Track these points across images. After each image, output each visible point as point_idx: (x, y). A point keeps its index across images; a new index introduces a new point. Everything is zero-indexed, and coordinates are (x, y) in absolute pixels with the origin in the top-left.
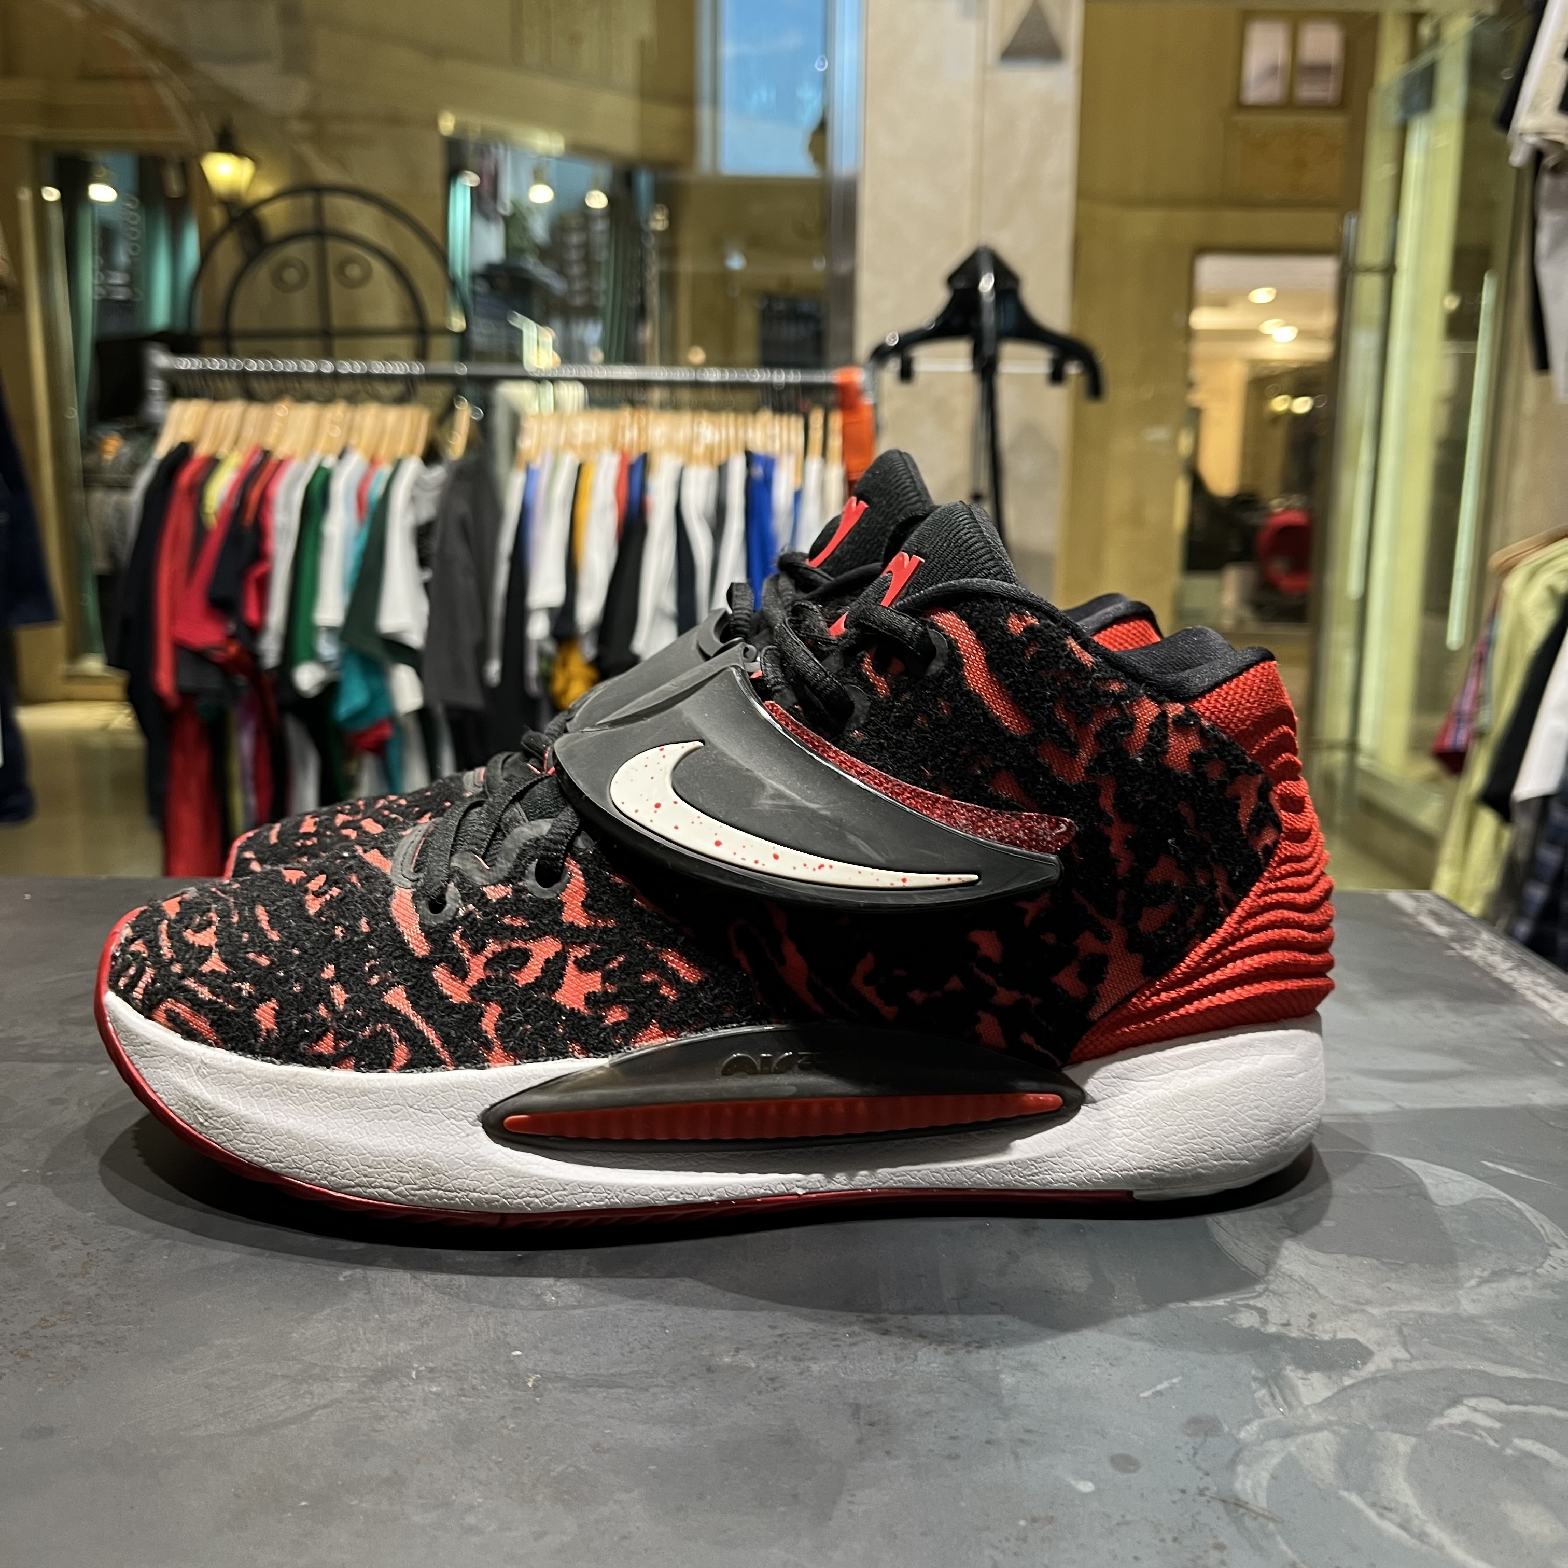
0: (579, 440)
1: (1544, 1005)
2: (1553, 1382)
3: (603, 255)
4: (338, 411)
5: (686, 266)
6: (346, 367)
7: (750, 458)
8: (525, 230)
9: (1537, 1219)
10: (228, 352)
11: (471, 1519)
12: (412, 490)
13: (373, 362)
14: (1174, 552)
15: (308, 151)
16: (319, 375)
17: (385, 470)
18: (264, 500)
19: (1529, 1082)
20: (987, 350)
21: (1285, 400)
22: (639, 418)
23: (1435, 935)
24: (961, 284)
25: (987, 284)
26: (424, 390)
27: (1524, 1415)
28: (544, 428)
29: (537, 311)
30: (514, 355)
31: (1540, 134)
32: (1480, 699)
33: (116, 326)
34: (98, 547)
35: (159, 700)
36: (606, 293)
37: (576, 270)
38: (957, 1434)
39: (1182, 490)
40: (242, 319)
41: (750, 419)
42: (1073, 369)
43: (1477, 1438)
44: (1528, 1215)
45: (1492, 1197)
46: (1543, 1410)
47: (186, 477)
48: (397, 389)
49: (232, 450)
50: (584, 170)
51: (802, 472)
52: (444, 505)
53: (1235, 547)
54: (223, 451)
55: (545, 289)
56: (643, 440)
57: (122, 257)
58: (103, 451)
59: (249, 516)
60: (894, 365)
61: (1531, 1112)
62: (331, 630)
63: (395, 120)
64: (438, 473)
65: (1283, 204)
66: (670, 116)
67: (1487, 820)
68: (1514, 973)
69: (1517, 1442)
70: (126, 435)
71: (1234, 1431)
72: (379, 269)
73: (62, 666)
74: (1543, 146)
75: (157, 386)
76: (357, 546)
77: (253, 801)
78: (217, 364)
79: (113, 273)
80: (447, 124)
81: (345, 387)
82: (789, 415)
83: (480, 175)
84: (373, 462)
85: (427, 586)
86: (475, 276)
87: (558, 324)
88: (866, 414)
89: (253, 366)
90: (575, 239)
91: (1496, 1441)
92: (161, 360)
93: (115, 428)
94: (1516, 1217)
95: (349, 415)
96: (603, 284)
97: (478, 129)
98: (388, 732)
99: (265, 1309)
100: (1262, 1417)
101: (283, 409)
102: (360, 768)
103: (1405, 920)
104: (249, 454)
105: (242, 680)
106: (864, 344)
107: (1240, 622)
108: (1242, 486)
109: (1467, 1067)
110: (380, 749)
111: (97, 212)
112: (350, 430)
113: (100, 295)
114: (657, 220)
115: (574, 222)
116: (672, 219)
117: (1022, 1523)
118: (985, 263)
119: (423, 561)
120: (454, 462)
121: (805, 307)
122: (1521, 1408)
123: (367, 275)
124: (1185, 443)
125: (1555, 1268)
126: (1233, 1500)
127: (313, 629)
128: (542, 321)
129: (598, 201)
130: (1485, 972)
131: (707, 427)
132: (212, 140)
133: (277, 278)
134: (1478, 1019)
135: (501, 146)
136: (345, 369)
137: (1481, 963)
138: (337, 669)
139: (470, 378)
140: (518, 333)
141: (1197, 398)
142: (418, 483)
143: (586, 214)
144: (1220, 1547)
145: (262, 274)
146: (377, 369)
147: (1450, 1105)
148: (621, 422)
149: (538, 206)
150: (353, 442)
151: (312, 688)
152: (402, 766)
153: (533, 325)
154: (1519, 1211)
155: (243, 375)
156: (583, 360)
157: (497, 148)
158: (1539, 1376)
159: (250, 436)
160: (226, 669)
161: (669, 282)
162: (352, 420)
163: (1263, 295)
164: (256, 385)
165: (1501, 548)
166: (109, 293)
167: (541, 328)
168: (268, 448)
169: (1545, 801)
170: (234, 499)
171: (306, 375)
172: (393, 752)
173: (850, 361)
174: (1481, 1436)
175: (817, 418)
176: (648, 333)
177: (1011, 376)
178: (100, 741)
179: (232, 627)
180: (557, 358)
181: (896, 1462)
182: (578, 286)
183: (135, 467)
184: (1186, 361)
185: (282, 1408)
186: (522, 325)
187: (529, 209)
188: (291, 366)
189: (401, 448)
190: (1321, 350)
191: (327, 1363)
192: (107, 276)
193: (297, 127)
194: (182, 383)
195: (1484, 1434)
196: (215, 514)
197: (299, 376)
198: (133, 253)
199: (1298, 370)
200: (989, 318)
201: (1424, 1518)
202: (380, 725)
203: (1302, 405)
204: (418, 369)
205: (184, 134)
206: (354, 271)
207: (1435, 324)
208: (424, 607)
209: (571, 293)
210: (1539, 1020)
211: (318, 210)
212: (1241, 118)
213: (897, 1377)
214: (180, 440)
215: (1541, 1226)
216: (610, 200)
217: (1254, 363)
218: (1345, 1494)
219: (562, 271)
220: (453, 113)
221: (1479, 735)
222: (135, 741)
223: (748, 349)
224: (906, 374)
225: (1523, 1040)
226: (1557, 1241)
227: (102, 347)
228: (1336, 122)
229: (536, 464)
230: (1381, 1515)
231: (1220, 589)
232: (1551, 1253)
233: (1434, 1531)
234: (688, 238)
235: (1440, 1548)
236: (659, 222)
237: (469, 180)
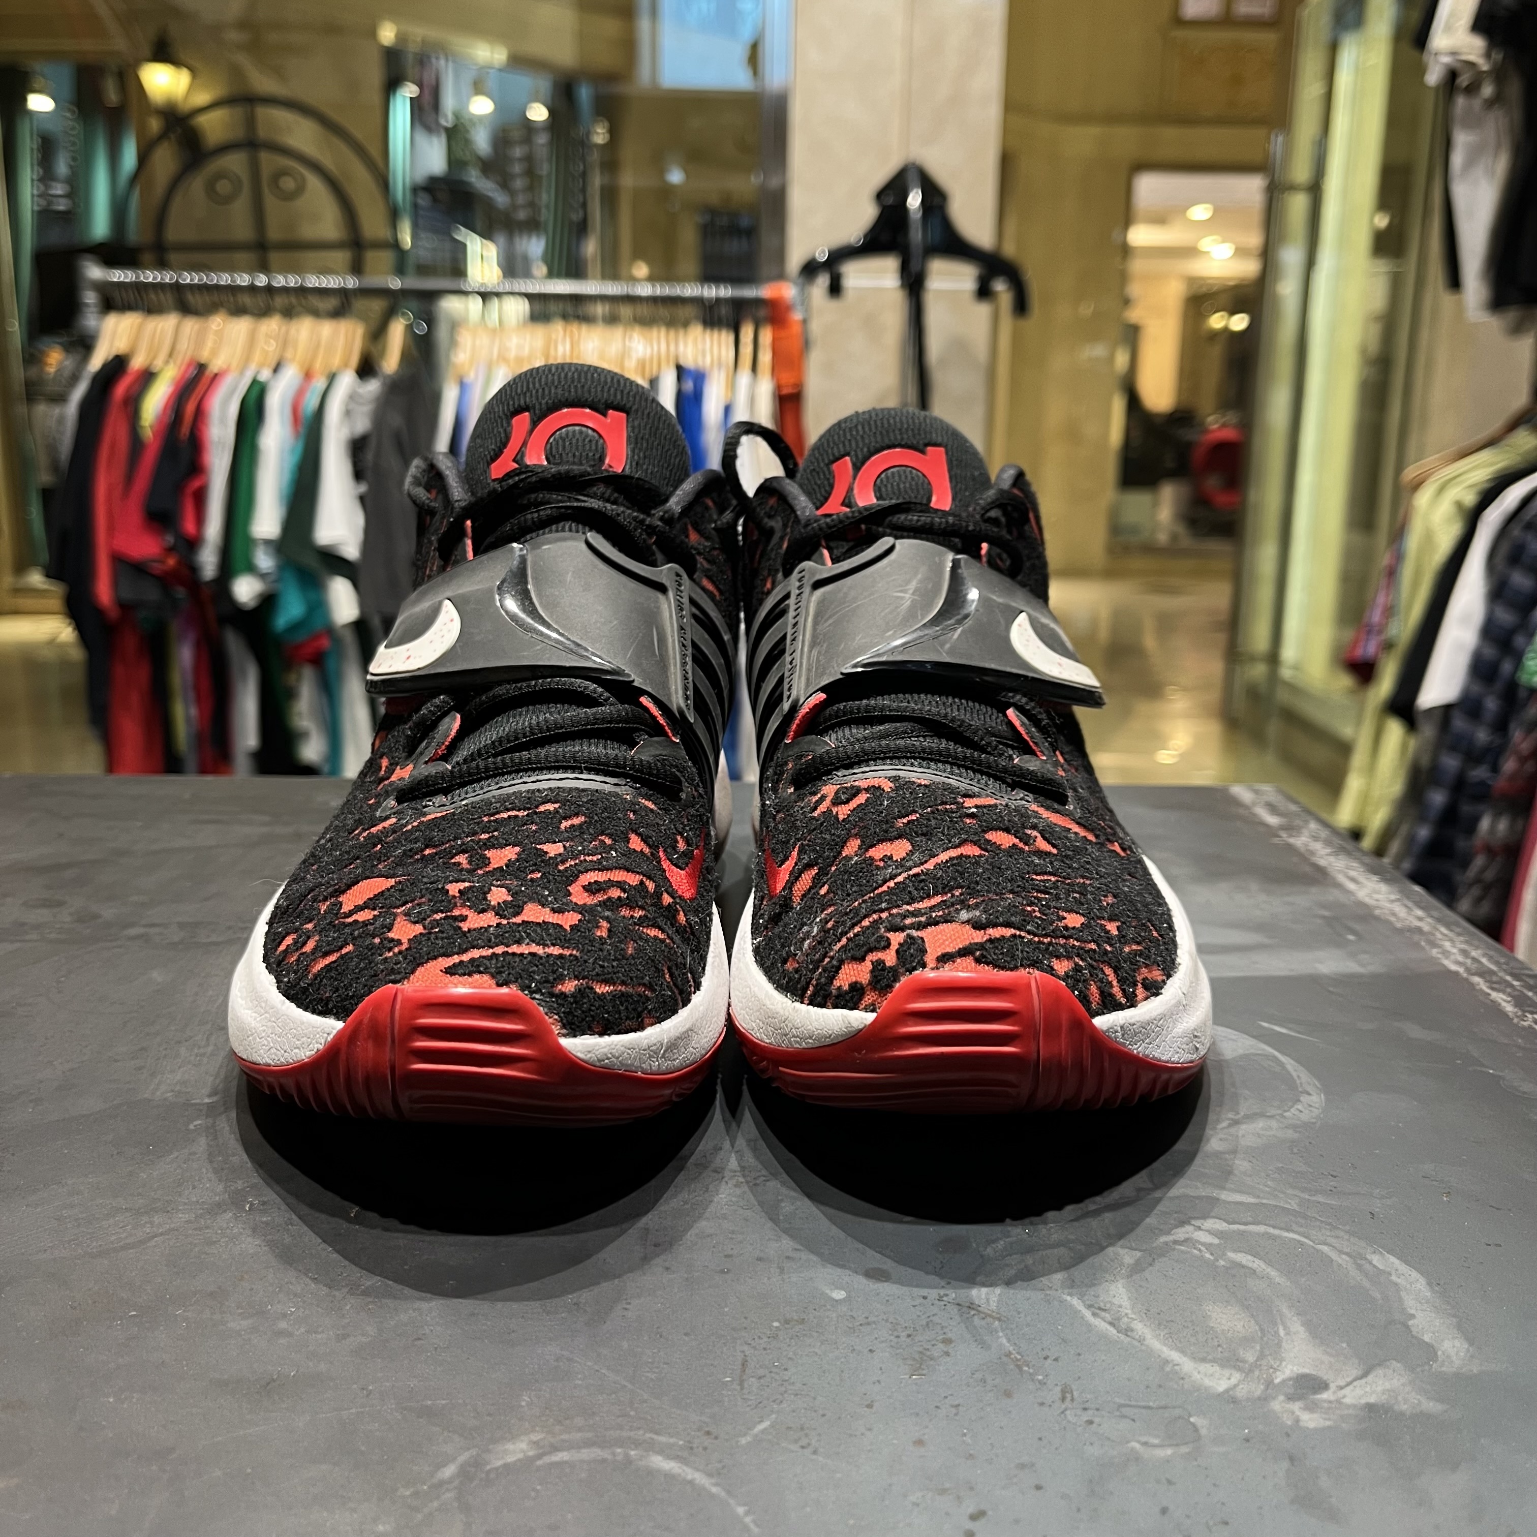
0: (512, 354)
1: (1351, 886)
2: (1276, 1206)
3: (545, 169)
4: (273, 325)
5: (628, 180)
6: (280, 281)
7: (681, 372)
8: (467, 142)
9: (1295, 1070)
10: (162, 264)
11: (283, 1325)
12: (347, 405)
13: (309, 276)
14: (1110, 468)
15: (243, 60)
16: (252, 288)
17: (319, 384)
18: (200, 414)
19: (1321, 954)
20: (914, 267)
21: (1222, 316)
22: (572, 332)
23: (1266, 825)
24: (890, 200)
25: (914, 200)
26: (360, 304)
27: (1242, 1233)
28: (478, 342)
29: (479, 225)
30: (458, 270)
31: (1453, 54)
32: (1390, 611)
33: (56, 237)
34: (43, 460)
35: (99, 612)
36: (547, 207)
37: (519, 183)
38: (730, 1253)
39: (1118, 407)
40: (174, 232)
41: (681, 332)
42: (1000, 286)
43: (1195, 1252)
44: (1289, 1067)
45: (1259, 1052)
46: (1261, 1229)
47: (120, 390)
48: (332, 303)
49: (167, 362)
50: (525, 82)
51: (732, 385)
52: (379, 418)
53: (1169, 463)
54: (158, 363)
55: (488, 203)
56: (575, 354)
57: (62, 167)
58: (46, 364)
59: (185, 430)
60: (823, 281)
61: (1315, 980)
62: (267, 542)
63: (332, 29)
64: (373, 387)
65: (1220, 121)
66: (610, 27)
67: (1395, 730)
68: (1332, 859)
69: (1231, 1255)
70: (68, 348)
71: (981, 1249)
72: (314, 183)
73: (8, 580)
74: (1458, 66)
75: (90, 298)
76: (292, 461)
77: (194, 711)
78: (150, 276)
79: (54, 184)
80: (387, 34)
81: (279, 301)
82: (720, 330)
83: (420, 85)
84: (308, 376)
85: (362, 499)
86: (416, 189)
87: (502, 239)
88: (796, 329)
89: (188, 278)
90: (518, 152)
91: (1212, 1254)
92: (95, 272)
93: (58, 340)
94: (1278, 1069)
95: (284, 329)
96: (546, 197)
97: (419, 39)
98: (326, 643)
99: (118, 1153)
100: (1009, 1237)
101: (217, 322)
102: (299, 679)
103: (1241, 811)
104: (183, 368)
105: (181, 592)
106: (795, 258)
107: (1174, 537)
108: (1179, 402)
109: (1266, 941)
110: (318, 660)
111: (35, 124)
112: (285, 343)
113: (39, 205)
114: (598, 134)
115: (516, 135)
116: (613, 132)
117: (776, 1324)
118: (913, 178)
119: (358, 474)
120: (389, 376)
121: (745, 222)
122: (1242, 1227)
123: (301, 189)
124: (1122, 360)
125: (1301, 1112)
126: (967, 1304)
127: (250, 542)
128: (486, 234)
129: (538, 113)
130: (1304, 857)
131: (639, 342)
132: (147, 51)
133: (210, 188)
134: (1290, 899)
135: (442, 57)
136: (279, 283)
137: (1303, 850)
138: (275, 581)
139: (404, 293)
140: (461, 248)
141: (1134, 315)
142: (352, 397)
143: (529, 126)
144: (947, 1341)
145: (197, 184)
146: (311, 283)
147: (1241, 974)
148: (554, 336)
149: (481, 118)
150: (289, 355)
151: (251, 600)
152: (340, 676)
153: (477, 238)
154: (1282, 1065)
155: (177, 288)
156: (527, 274)
157: (437, 58)
158: (1264, 1201)
159: (185, 349)
160: (165, 581)
161: (610, 196)
162: (287, 333)
163: (1200, 212)
164: (190, 298)
165: (1416, 461)
166: (50, 203)
167: (484, 241)
168: (202, 362)
169: (1447, 709)
170: (169, 412)
171: (240, 288)
172: (331, 664)
173: (781, 276)
174: (1200, 1250)
175: (747, 333)
176: (591, 248)
177: (940, 292)
178: (49, 654)
179: (170, 539)
180: (500, 273)
181: (672, 1276)
182: (521, 199)
183: (74, 379)
184: (1123, 278)
185: (123, 1236)
186: (466, 239)
187: (471, 120)
188: (225, 279)
189: (336, 362)
190: (1249, 268)
191: (170, 1198)
192: (47, 187)
193: (234, 36)
194: (116, 295)
195: (1203, 1248)
196: (151, 427)
197: (234, 289)
198: (72, 163)
199: (1236, 287)
200: (916, 235)
201: (1133, 1316)
202: (317, 637)
203: (1239, 323)
204: (351, 282)
205: (120, 44)
206: (288, 184)
207: (1362, 240)
208: (360, 519)
209: (514, 207)
210: (1342, 898)
211: (250, 122)
212: (1180, 34)
213: (686, 1206)
214: (114, 352)
215: (1298, 1077)
216: (551, 111)
217: (1192, 281)
218: (1069, 1298)
219: (505, 184)
220: (394, 21)
221: (1388, 646)
222: (77, 654)
223: (689, 263)
224: (835, 289)
225: (1324, 917)
226: (1309, 1089)
227: (42, 258)
228: (1268, 39)
229: (470, 377)
230: (1094, 1314)
231: (1156, 504)
232: (1302, 1099)
233: (1139, 1327)
234: (629, 152)
235: (1141, 1340)
236: (600, 135)
237: (409, 91)
